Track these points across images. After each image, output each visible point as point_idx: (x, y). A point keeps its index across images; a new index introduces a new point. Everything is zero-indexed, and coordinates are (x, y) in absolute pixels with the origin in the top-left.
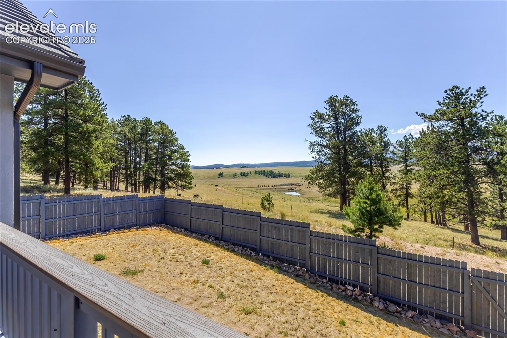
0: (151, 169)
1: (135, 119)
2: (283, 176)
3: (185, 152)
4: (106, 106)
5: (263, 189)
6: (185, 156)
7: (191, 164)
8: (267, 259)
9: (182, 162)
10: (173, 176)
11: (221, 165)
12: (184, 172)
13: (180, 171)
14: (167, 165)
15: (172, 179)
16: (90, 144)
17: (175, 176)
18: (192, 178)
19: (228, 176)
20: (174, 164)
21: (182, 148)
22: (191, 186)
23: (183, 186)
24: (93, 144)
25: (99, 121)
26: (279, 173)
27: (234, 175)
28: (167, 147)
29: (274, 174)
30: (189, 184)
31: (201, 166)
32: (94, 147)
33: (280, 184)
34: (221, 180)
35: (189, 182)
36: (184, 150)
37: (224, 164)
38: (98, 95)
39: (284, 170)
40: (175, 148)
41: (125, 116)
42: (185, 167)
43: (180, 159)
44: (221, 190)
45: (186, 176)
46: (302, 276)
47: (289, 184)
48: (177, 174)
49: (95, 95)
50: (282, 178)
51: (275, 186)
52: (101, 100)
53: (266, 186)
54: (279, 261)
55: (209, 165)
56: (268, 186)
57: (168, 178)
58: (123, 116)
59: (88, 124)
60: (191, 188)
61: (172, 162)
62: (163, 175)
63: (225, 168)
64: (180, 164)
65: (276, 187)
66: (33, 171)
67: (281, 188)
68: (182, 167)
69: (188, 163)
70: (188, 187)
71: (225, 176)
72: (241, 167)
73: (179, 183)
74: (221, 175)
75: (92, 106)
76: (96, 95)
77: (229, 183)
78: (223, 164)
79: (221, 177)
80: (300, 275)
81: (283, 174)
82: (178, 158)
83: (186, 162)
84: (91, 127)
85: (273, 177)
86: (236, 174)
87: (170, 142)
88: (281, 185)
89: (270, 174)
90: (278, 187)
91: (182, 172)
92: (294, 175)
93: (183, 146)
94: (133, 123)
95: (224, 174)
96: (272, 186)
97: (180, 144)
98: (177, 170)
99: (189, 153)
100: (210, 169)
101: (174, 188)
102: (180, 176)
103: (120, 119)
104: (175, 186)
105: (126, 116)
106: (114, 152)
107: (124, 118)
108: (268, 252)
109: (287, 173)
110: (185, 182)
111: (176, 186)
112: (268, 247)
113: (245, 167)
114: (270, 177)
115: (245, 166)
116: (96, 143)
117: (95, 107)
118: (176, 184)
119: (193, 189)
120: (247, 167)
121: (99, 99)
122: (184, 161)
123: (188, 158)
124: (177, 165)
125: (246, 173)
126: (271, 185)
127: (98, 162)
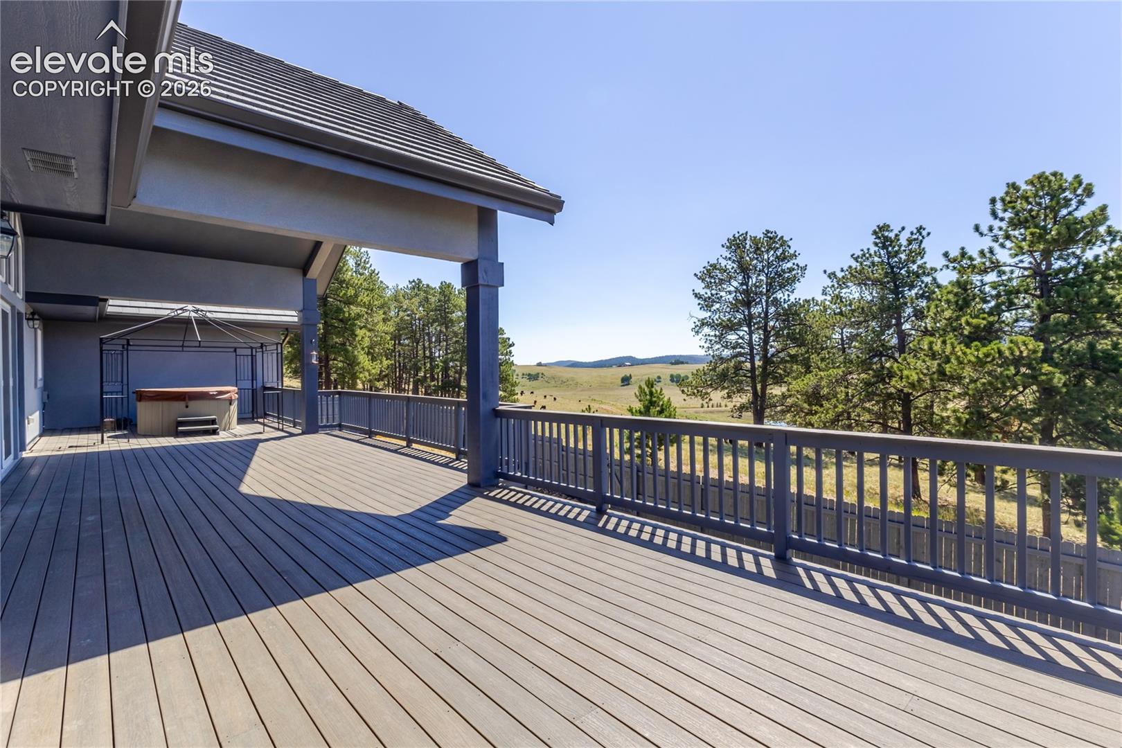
1: (428, 286)
4: (377, 274)
5: (711, 412)
6: (504, 345)
9: (501, 357)
11: (630, 359)
16: (354, 335)
18: (515, 384)
22: (515, 397)
24: (356, 336)
25: (365, 302)
30: (511, 395)
31: (587, 361)
32: (357, 339)
34: (626, 391)
35: (510, 392)
37: (637, 357)
38: (367, 260)
41: (414, 281)
45: (504, 380)
49: (363, 261)
52: (371, 266)
53: (720, 406)
55: (604, 359)
58: (411, 280)
59: (351, 306)
63: (638, 364)
66: (290, 372)
70: (509, 400)
71: (636, 383)
72: (672, 364)
74: (626, 381)
75: (356, 282)
76: (365, 260)
78: (633, 356)
79: (626, 385)
83: (507, 357)
84: (355, 310)
86: (659, 377)
94: (425, 292)
95: (633, 380)
103: (407, 286)
105: (416, 280)
106: (388, 344)
107: (413, 284)
113: (682, 363)
115: (681, 360)
116: (360, 333)
117: (360, 283)
120: (687, 363)
121: (368, 266)
122: (503, 355)
125: (682, 375)
127: (363, 359)
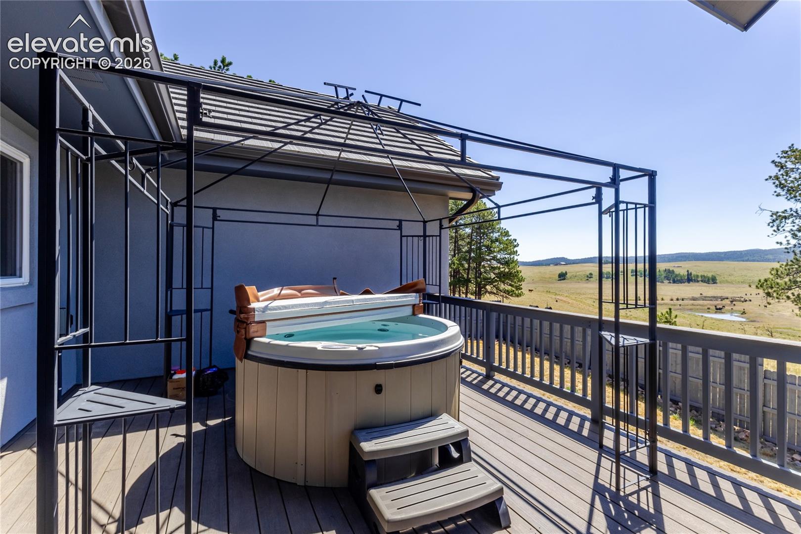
0: (462, 265)
2: (698, 281)
3: (510, 240)
6: (510, 246)
7: (520, 258)
8: (674, 406)
9: (506, 256)
10: (493, 276)
11: (563, 259)
12: (509, 271)
13: (503, 269)
14: (484, 260)
15: (491, 282)
17: (497, 277)
18: (521, 280)
19: (577, 278)
20: (494, 258)
21: (507, 234)
22: (520, 291)
23: (508, 291)
26: (689, 274)
27: (588, 277)
28: (484, 233)
29: (677, 276)
30: (517, 289)
33: (690, 296)
34: (563, 285)
35: (516, 286)
36: (510, 238)
37: (568, 258)
39: (699, 268)
40: (496, 235)
42: (512, 263)
43: (504, 251)
44: (565, 302)
45: (513, 276)
46: (745, 440)
47: (714, 297)
48: (499, 273)
50: (697, 284)
51: (678, 299)
54: (697, 412)
55: (543, 259)
56: (662, 299)
57: (485, 279)
60: (521, 296)
61: (492, 255)
62: (478, 274)
63: (571, 264)
64: (503, 258)
65: (680, 302)
67: (693, 305)
68: (507, 263)
69: (516, 258)
70: (515, 294)
71: (571, 278)
73: (502, 286)
74: (562, 276)
77: (579, 291)
78: (565, 257)
79: (563, 279)
80: (741, 439)
81: (697, 276)
82: (501, 250)
83: (513, 256)
85: (674, 282)
86: (591, 274)
87: (489, 227)
88: (694, 299)
89: (665, 277)
90: (685, 302)
91: (507, 270)
92: (730, 279)
93: (508, 232)
95: (568, 275)
96: (672, 300)
97: (504, 228)
98: (499, 268)
99: (517, 242)
100: (543, 265)
101: (494, 293)
102: (504, 277)
104: (495, 292)
108: (675, 396)
109: (710, 275)
110: (511, 285)
111: (497, 292)
112: (675, 388)
113: (611, 263)
114: (666, 282)
118: (498, 289)
119: (522, 297)
122: (510, 254)
123: (515, 249)
124: (498, 260)
126: (669, 298)
